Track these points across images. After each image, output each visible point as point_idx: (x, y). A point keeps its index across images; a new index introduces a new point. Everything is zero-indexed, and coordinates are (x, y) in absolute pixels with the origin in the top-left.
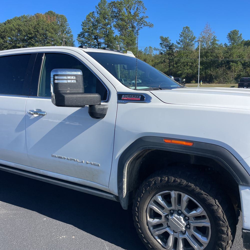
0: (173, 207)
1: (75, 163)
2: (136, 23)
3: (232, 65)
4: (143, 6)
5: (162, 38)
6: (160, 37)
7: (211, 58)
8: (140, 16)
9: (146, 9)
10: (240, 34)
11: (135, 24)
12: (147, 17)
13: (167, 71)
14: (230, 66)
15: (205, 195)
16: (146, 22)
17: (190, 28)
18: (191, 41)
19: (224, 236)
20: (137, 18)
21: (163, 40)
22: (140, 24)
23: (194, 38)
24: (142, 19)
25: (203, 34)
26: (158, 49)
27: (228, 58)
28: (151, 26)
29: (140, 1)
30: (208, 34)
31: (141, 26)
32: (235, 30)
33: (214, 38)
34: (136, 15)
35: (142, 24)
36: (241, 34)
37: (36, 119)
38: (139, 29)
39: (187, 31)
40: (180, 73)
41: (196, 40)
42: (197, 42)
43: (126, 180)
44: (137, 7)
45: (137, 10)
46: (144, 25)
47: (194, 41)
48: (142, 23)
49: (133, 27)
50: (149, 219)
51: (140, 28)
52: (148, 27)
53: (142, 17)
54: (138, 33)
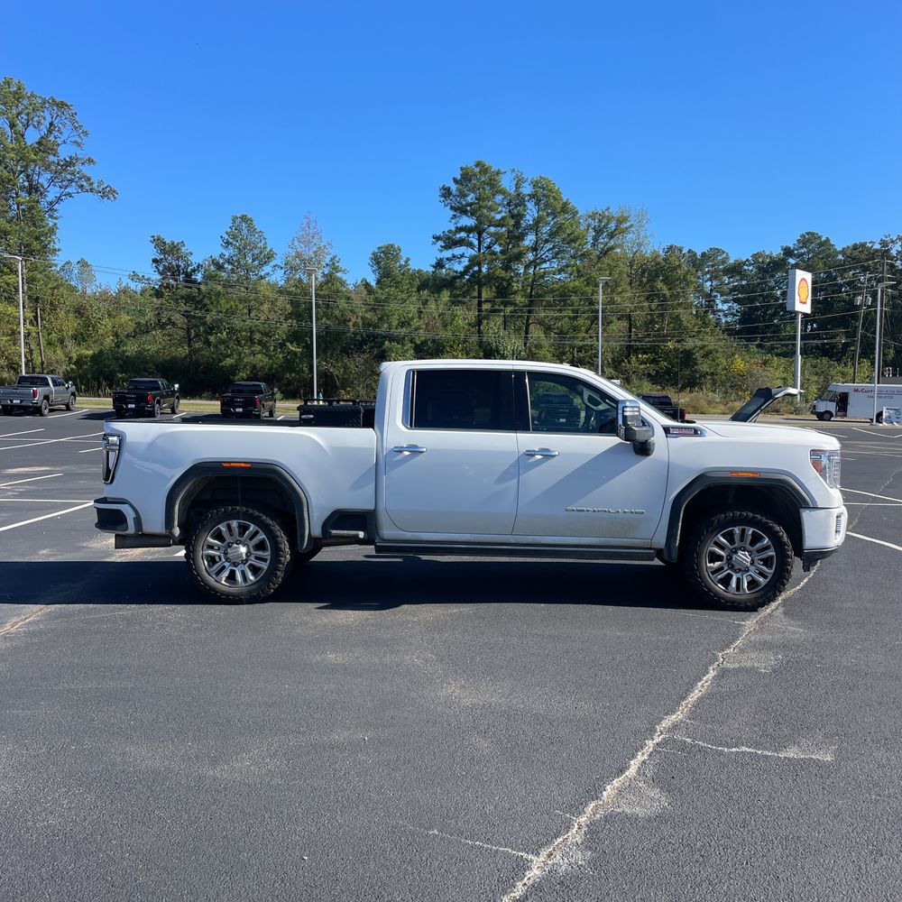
0: (736, 545)
1: (605, 515)
2: (48, 176)
3: (391, 349)
4: (73, 122)
5: (158, 242)
6: (153, 237)
7: (328, 322)
8: (65, 152)
9: (85, 133)
10: (405, 259)
11: (43, 179)
12: (90, 161)
13: (184, 354)
14: (384, 351)
15: (771, 524)
16: (89, 179)
17: (254, 223)
18: (261, 265)
19: (790, 560)
20: (52, 158)
21: (163, 252)
22: (64, 183)
23: (270, 257)
24: (69, 163)
25: (301, 248)
26: (146, 277)
27: (376, 326)
28: (107, 193)
29: (62, 103)
30: (315, 249)
31: (68, 190)
32: (392, 246)
33: (334, 264)
34: (44, 147)
35: (73, 184)
36: (408, 260)
37: (539, 463)
38: (59, 199)
39: (245, 231)
40: (231, 366)
41: (277, 261)
42: (282, 268)
43: (680, 524)
44: (49, 120)
45: (50, 131)
46: (82, 186)
47: (272, 264)
48: (72, 181)
49: (33, 189)
50: (708, 565)
51: (63, 197)
52: (97, 196)
53: (68, 159)
54: (55, 211)
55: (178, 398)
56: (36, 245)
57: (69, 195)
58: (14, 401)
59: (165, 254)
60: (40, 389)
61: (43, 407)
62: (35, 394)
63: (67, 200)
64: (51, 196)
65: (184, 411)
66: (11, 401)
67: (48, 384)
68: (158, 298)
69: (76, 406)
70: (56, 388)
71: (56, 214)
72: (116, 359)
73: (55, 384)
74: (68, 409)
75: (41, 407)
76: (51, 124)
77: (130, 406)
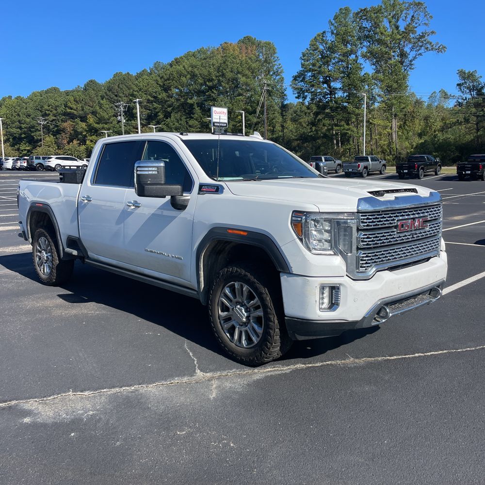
0: (237, 299)
1: (163, 257)
2: (410, 46)
4: (425, 12)
5: (462, 74)
6: (458, 70)
8: (419, 31)
9: (431, 17)
11: (407, 49)
12: (433, 32)
13: (470, 139)
16: (431, 43)
20: (412, 36)
21: (464, 78)
22: (418, 48)
24: (422, 36)
26: (452, 95)
28: (440, 49)
29: (420, 3)
31: (420, 52)
34: (409, 30)
35: (423, 48)
37: (133, 211)
38: (415, 58)
44: (411, 14)
45: (412, 20)
46: (427, 48)
48: (421, 46)
49: (403, 54)
50: (220, 312)
51: (417, 56)
52: (435, 52)
53: (421, 34)
54: (412, 65)
55: (439, 165)
56: (395, 86)
57: (420, 54)
58: (350, 170)
59: (464, 80)
60: (362, 163)
61: (364, 173)
62: (359, 166)
63: (419, 58)
64: (410, 57)
65: (443, 174)
66: (348, 170)
67: (368, 161)
68: (460, 106)
69: (386, 171)
70: (374, 162)
71: (413, 67)
72: (434, 145)
73: (373, 160)
74: (381, 174)
75: (362, 173)
76: (413, 16)
77: (405, 171)
